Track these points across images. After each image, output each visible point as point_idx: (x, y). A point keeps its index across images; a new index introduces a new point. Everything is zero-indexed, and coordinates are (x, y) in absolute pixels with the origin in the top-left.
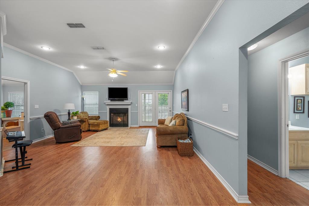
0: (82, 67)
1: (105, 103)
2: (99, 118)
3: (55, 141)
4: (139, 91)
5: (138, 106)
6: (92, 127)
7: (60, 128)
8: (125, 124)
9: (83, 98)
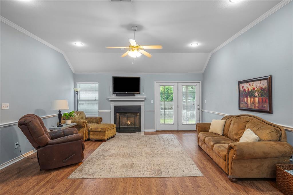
0: (79, 44)
1: (108, 99)
2: (101, 121)
3: (39, 168)
4: (155, 83)
5: (154, 103)
6: (94, 135)
7: (47, 144)
8: (136, 128)
9: (77, 92)
